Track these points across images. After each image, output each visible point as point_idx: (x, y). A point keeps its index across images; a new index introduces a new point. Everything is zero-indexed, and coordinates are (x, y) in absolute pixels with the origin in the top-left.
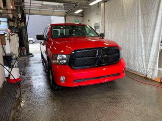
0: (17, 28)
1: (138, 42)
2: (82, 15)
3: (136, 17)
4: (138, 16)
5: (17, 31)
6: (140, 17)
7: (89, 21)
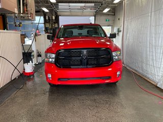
0: (51, 29)
1: (150, 43)
2: (113, 14)
3: (150, 14)
4: (151, 13)
5: (52, 32)
6: (153, 13)
7: (119, 19)
